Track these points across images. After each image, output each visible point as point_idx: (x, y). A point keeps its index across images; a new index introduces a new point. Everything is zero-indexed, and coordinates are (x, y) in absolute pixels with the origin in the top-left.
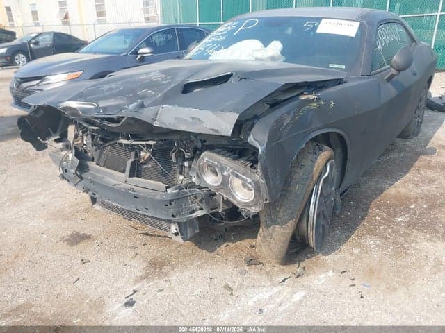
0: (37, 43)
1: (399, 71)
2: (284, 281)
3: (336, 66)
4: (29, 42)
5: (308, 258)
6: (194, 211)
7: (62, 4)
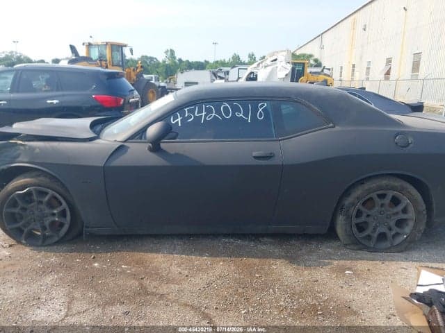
7: (389, 61)
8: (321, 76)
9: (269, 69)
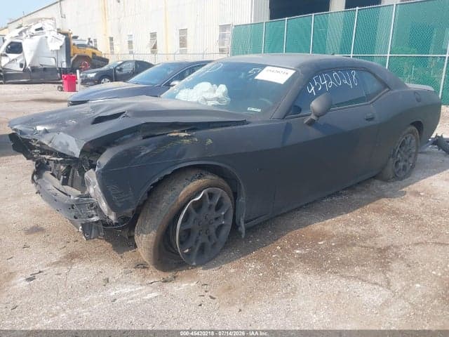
0: (120, 70)
1: (318, 117)
2: (152, 283)
3: (253, 109)
4: (115, 69)
5: (188, 269)
6: (92, 216)
7: (153, 35)
8: (87, 49)
9: (37, 39)
